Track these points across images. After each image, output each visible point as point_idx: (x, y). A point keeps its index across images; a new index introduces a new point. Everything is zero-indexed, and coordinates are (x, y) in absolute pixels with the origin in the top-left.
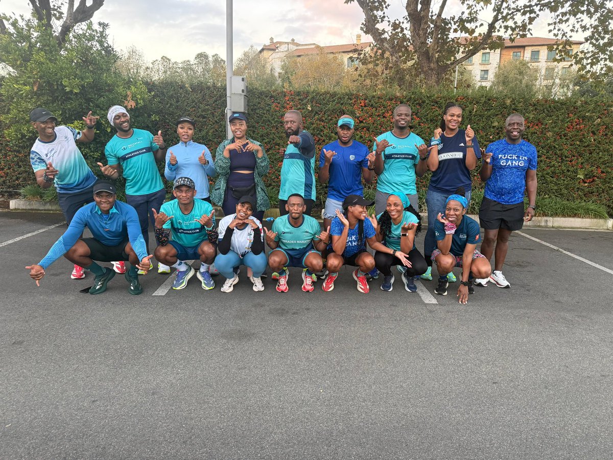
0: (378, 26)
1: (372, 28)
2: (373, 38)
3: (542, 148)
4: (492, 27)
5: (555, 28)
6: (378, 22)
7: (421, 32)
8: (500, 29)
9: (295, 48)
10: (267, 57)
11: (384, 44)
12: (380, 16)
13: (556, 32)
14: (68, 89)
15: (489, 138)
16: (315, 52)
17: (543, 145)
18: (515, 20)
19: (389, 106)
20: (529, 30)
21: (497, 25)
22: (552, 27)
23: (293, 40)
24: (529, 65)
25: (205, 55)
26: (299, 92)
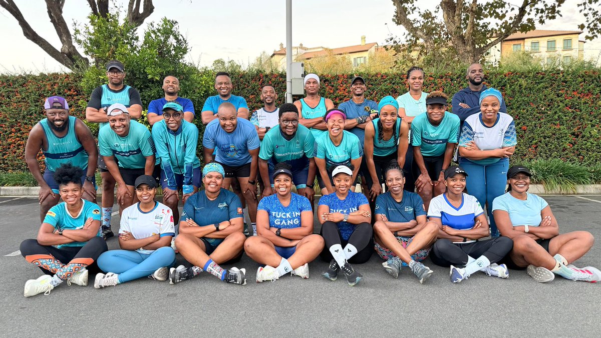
0: (409, 17)
1: (404, 19)
2: (406, 27)
3: (595, 117)
4: (522, 11)
5: (585, 8)
6: (409, 13)
7: (456, 18)
8: (531, 12)
9: (304, 51)
10: (278, 61)
11: (417, 32)
12: (411, 8)
13: (586, 12)
14: (150, 77)
15: (541, 110)
16: (323, 55)
17: (595, 114)
18: (545, 3)
19: (440, 83)
20: (558, 12)
21: (527, 9)
22: (582, 7)
23: (301, 45)
24: (532, 55)
25: (222, 62)
26: (351, 75)
